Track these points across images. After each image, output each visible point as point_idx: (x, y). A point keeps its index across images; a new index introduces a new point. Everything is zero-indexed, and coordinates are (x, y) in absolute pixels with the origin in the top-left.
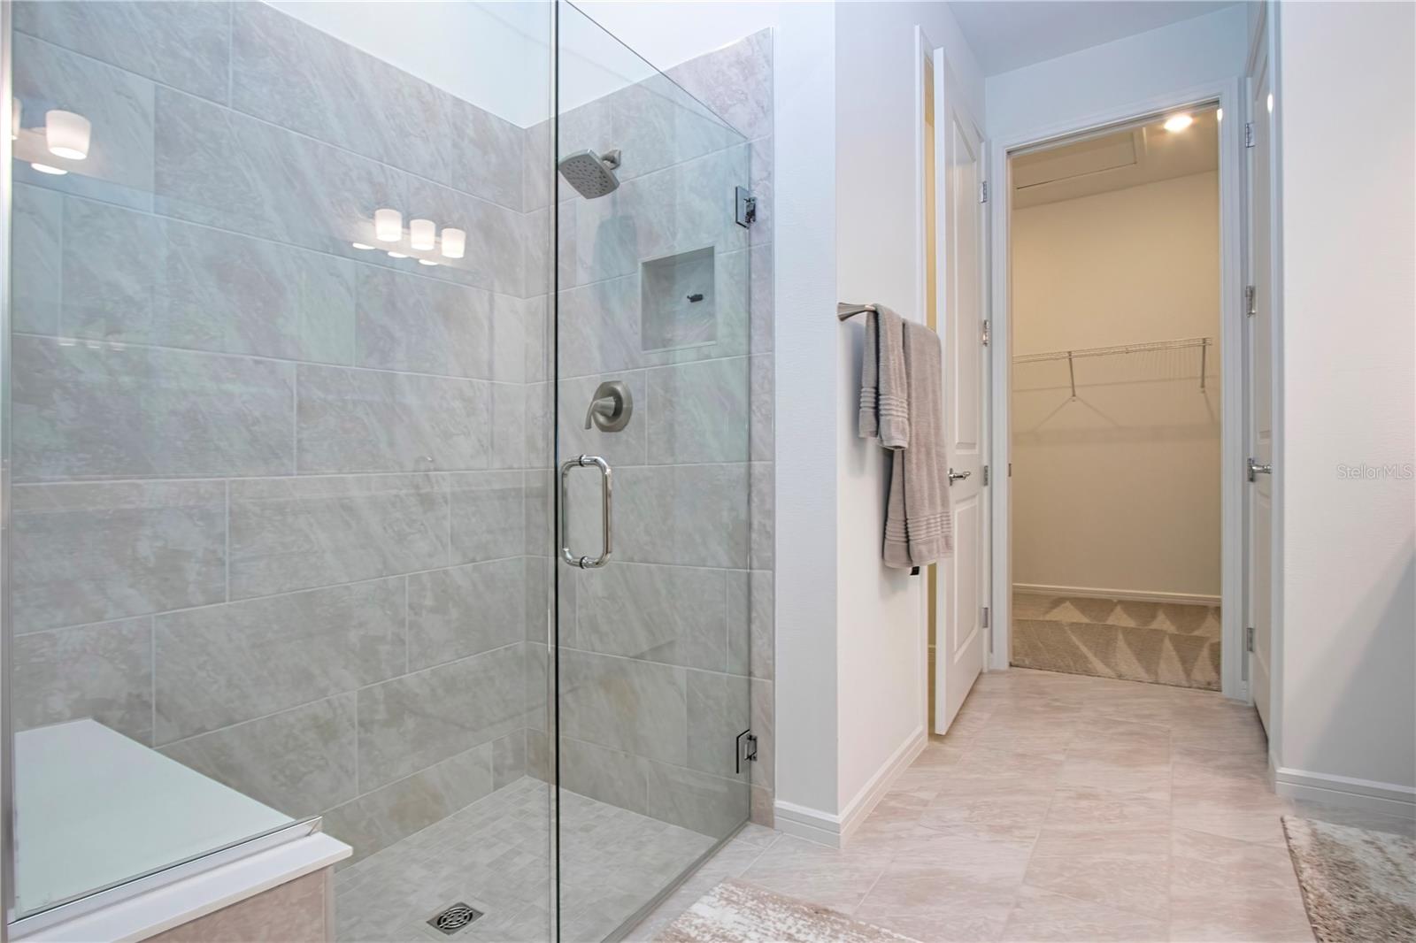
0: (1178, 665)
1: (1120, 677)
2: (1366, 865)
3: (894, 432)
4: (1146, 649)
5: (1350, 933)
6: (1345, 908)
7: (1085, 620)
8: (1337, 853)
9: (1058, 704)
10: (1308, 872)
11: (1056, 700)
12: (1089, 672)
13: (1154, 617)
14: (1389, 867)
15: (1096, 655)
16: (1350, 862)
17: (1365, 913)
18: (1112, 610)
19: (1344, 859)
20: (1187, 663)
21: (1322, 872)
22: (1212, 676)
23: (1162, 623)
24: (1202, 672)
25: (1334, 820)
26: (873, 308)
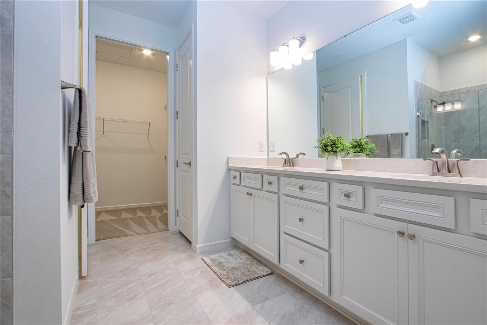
0: (153, 226)
1: (138, 234)
2: (223, 262)
3: (89, 145)
4: (140, 223)
5: (229, 278)
6: (225, 273)
7: (114, 218)
8: (217, 261)
9: (123, 249)
10: (215, 269)
11: (122, 248)
12: (127, 235)
13: (136, 213)
14: (226, 260)
15: (126, 229)
16: (220, 262)
17: (228, 272)
18: (121, 213)
19: (218, 262)
20: (155, 225)
21: (216, 267)
22: (164, 227)
23: (140, 214)
24: (161, 226)
25: (211, 254)
26: (80, 88)
